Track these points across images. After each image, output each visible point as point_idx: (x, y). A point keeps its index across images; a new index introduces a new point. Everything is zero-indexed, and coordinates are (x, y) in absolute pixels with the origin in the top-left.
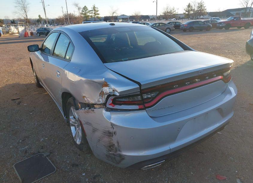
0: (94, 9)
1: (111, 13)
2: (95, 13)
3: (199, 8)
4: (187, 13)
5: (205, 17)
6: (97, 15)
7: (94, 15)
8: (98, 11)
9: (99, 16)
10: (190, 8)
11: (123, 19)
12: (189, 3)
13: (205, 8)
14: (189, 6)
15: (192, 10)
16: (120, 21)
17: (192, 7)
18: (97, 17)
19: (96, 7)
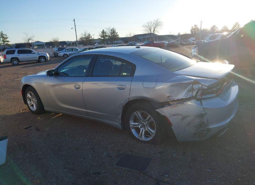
0: (2, 36)
1: (25, 40)
2: (3, 41)
3: (112, 34)
4: (103, 38)
5: (119, 42)
6: (6, 43)
7: (2, 42)
8: (7, 38)
9: (9, 43)
10: (104, 34)
11: (38, 45)
12: (103, 30)
13: (118, 34)
14: (103, 32)
15: (106, 36)
16: (35, 47)
17: (106, 33)
18: (7, 45)
19: (3, 34)
